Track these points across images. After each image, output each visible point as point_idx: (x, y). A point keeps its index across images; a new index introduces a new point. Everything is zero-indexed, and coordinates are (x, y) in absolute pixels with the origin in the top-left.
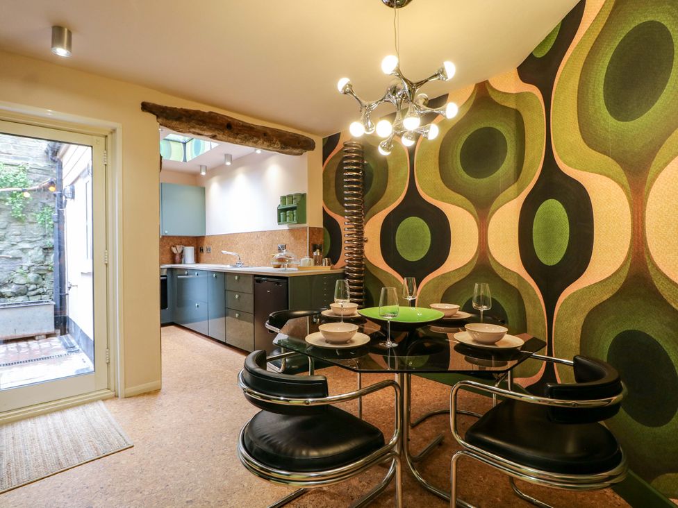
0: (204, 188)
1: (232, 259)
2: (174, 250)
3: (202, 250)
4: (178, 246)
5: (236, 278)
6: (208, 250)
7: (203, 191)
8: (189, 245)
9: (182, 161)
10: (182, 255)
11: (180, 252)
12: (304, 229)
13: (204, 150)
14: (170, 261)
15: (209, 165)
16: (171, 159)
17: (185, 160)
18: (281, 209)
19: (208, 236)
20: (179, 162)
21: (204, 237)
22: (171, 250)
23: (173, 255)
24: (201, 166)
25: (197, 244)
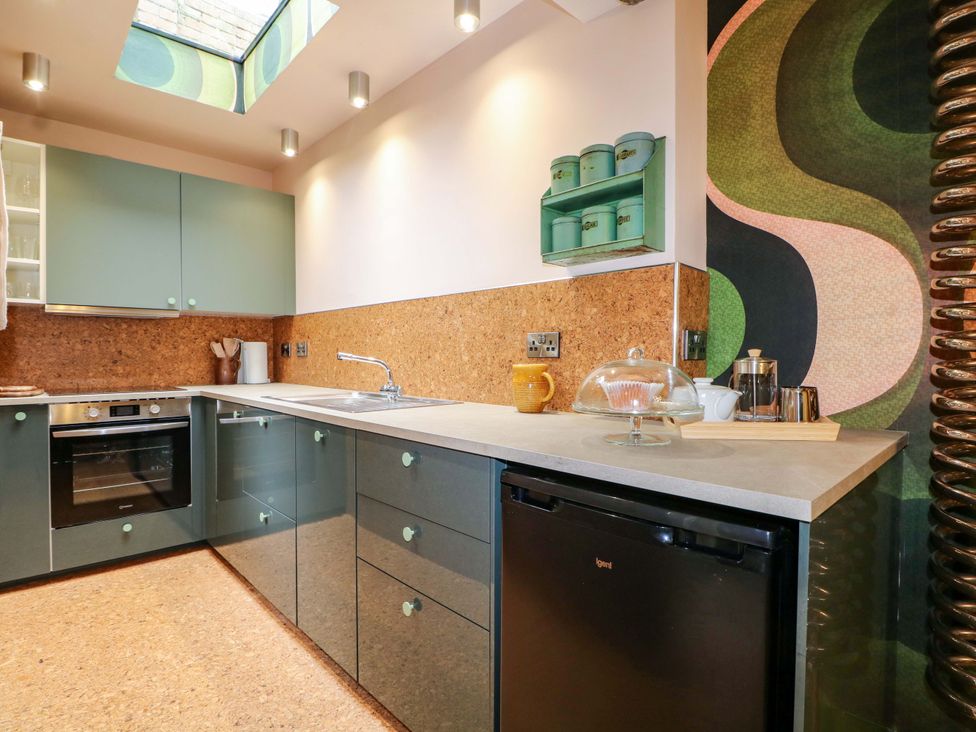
0: (292, 198)
1: (363, 374)
2: (217, 349)
3: (285, 351)
4: (226, 341)
5: (407, 459)
6: (301, 350)
7: (289, 204)
8: (255, 338)
9: (232, 109)
10: (236, 362)
11: (232, 352)
12: (664, 270)
13: (289, 51)
14: (208, 377)
15: (307, 132)
16: (198, 100)
17: (240, 109)
18: (550, 206)
19: (302, 316)
20: (225, 112)
21: (291, 318)
22: (210, 350)
23: (217, 363)
24: (283, 132)
25: (274, 335)
